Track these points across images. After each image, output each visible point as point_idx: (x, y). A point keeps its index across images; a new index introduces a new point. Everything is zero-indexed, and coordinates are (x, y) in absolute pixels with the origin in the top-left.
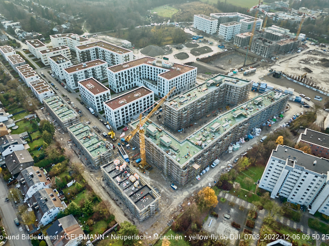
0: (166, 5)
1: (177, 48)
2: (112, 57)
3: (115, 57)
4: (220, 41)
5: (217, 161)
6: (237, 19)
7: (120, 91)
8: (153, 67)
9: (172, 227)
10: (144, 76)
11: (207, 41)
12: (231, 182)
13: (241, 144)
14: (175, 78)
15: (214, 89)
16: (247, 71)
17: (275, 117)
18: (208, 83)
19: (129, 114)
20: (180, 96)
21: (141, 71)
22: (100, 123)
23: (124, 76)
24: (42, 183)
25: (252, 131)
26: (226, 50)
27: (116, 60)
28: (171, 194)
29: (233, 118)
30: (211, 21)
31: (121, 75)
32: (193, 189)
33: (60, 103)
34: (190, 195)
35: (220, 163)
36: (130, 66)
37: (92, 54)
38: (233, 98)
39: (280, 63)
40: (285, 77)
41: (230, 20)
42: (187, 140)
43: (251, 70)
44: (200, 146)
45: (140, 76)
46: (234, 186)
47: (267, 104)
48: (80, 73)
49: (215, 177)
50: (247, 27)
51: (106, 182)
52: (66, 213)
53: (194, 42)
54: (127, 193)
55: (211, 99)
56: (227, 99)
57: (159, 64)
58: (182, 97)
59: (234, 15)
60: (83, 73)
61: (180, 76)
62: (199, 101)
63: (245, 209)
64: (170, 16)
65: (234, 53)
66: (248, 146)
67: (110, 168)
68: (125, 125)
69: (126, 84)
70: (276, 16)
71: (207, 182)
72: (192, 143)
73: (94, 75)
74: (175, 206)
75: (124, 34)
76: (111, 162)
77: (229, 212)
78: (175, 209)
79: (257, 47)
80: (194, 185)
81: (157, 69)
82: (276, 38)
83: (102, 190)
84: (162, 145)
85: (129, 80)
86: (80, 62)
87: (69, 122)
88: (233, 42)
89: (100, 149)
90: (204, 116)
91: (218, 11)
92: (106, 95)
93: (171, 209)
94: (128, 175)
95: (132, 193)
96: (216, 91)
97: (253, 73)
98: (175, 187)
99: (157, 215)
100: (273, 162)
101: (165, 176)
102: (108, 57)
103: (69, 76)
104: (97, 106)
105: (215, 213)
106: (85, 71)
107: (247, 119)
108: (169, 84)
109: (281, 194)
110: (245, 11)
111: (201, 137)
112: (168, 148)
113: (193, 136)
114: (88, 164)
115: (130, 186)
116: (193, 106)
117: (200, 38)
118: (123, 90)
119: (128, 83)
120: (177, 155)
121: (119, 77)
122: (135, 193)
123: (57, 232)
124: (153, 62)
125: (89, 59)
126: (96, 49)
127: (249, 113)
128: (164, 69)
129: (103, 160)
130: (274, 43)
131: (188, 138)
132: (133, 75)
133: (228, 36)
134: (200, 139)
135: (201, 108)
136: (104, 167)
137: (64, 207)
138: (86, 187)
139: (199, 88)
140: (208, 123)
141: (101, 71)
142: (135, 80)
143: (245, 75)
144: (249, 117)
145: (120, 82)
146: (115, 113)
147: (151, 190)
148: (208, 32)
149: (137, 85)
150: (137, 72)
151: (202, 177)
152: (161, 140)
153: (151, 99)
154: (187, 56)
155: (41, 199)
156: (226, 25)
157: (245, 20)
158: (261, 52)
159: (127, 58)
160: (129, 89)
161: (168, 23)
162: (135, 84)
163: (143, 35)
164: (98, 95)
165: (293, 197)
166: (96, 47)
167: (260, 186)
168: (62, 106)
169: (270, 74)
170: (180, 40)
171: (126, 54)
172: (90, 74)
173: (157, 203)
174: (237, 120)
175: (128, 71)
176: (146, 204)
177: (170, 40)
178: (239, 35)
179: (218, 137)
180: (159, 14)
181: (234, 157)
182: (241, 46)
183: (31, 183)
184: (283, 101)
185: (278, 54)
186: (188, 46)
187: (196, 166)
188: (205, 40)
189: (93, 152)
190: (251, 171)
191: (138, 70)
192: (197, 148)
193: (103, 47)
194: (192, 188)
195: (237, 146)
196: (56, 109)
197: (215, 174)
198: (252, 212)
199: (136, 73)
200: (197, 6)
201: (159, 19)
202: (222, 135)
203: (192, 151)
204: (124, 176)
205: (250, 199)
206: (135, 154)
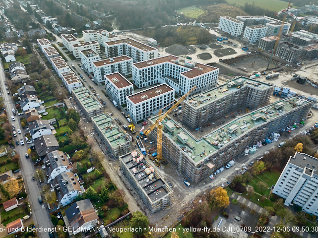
0: (193, 6)
1: (201, 48)
2: (138, 54)
3: (141, 54)
4: (245, 43)
5: (232, 162)
6: (263, 22)
7: (143, 86)
8: (176, 65)
9: (182, 222)
10: (167, 74)
11: (231, 43)
12: (244, 185)
13: (258, 148)
14: (197, 77)
15: (235, 90)
16: (270, 75)
17: (295, 124)
18: (229, 85)
19: (149, 109)
20: (200, 96)
21: (164, 69)
22: (122, 115)
23: (147, 72)
24: (65, 167)
25: (271, 135)
26: (250, 53)
27: (141, 57)
28: (184, 190)
29: (252, 120)
30: (237, 23)
31: (144, 72)
32: (206, 187)
33: (87, 94)
34: (202, 193)
35: (235, 164)
36: (154, 64)
37: (119, 50)
38: (253, 101)
39: (306, 68)
40: (310, 84)
41: (256, 23)
42: (204, 139)
43: (274, 74)
44: (216, 146)
45: (163, 73)
46: (247, 189)
47: (288, 109)
48: (107, 67)
49: (229, 178)
50: (273, 31)
51: (122, 171)
52: (84, 197)
53: (218, 43)
54: (141, 185)
55: (231, 100)
56: (247, 101)
57: (182, 63)
58: (202, 96)
59: (261, 18)
60: (110, 68)
61: (202, 75)
62: (218, 102)
63: (257, 213)
64: (197, 17)
65: (257, 56)
66: (265, 151)
67: (127, 159)
68: (145, 119)
69: (149, 80)
70: (306, 21)
71: (220, 182)
72: (208, 142)
73: (120, 70)
74: (187, 202)
75: (150, 32)
76: (129, 153)
77: (239, 214)
78: (186, 205)
79: (282, 52)
80: (206, 183)
81: (180, 68)
82: (304, 43)
83: (118, 178)
84: (179, 141)
85: (152, 76)
86: (108, 57)
87: (93, 112)
88: (257, 45)
89: (120, 140)
90: (222, 116)
91: (244, 13)
92: (129, 89)
93: (183, 205)
94: (144, 167)
95: (146, 185)
96: (236, 93)
97: (276, 77)
98: (188, 184)
99: (169, 208)
100: (290, 169)
101: (179, 172)
102: (134, 54)
103: (96, 69)
104: (120, 99)
105: (225, 213)
106: (112, 66)
107: (266, 123)
108: (190, 83)
109: (295, 203)
110: (272, 15)
111: (218, 137)
112: (184, 145)
113: (210, 136)
114: (107, 153)
115: (145, 178)
116: (212, 106)
117: (224, 39)
118: (146, 85)
119: (151, 79)
120: (193, 153)
121: (143, 73)
122: (149, 185)
123: (74, 213)
124: (176, 61)
125: (116, 55)
126: (123, 45)
127: (269, 117)
128: (186, 68)
129: (121, 151)
130: (301, 48)
131: (204, 137)
132: (156, 72)
133: (253, 39)
134: (216, 139)
135: (220, 108)
136: (122, 158)
137: (83, 191)
138: (105, 175)
139: (219, 89)
140: (226, 124)
141: (126, 66)
142: (158, 77)
143: (268, 79)
144: (268, 121)
145: (143, 78)
146: (136, 107)
147: (164, 184)
148: (233, 34)
149: (159, 82)
150: (160, 69)
151: (215, 177)
152: (178, 136)
153: (172, 97)
154: (210, 57)
155: (63, 181)
156: (252, 28)
157: (272, 23)
158: (286, 56)
159: (152, 56)
160: (151, 85)
161: (194, 23)
162: (157, 80)
163: (169, 34)
164: (122, 89)
165: (308, 207)
166: (123, 43)
167: (274, 191)
168: (89, 97)
169: (294, 80)
170: (205, 40)
171: (152, 52)
172: (116, 69)
173: (169, 197)
174: (256, 123)
175: (152, 68)
176: (159, 196)
177: (195, 40)
178: (264, 39)
179: (235, 139)
180: (186, 15)
181: (250, 160)
182: (266, 50)
183: (55, 166)
184: (306, 108)
185: (304, 59)
186: (211, 47)
187: (211, 166)
188: (229, 42)
189: (113, 143)
190: (266, 175)
191: (162, 67)
192: (213, 148)
193: (130, 44)
194: (204, 187)
195: (253, 149)
196: (83, 99)
197: (229, 175)
198: (263, 217)
199: (159, 71)
200: (223, 7)
201: (185, 20)
202: (239, 137)
203: (208, 150)
204: (140, 168)
205: (263, 203)
206: (152, 148)
